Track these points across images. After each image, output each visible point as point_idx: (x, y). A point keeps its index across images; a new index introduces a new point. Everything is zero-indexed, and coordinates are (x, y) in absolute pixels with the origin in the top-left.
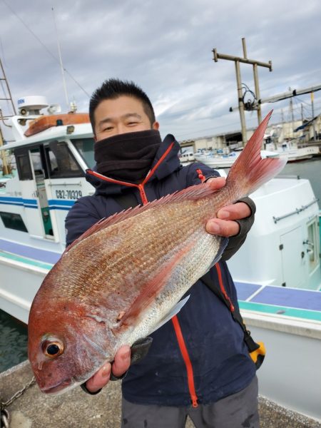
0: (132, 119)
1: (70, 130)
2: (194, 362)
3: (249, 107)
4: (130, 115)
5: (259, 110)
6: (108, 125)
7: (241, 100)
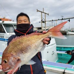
0: (25, 21)
1: (3, 22)
2: (33, 71)
3: (43, 22)
4: (25, 20)
5: (45, 23)
6: (20, 21)
7: (42, 20)
